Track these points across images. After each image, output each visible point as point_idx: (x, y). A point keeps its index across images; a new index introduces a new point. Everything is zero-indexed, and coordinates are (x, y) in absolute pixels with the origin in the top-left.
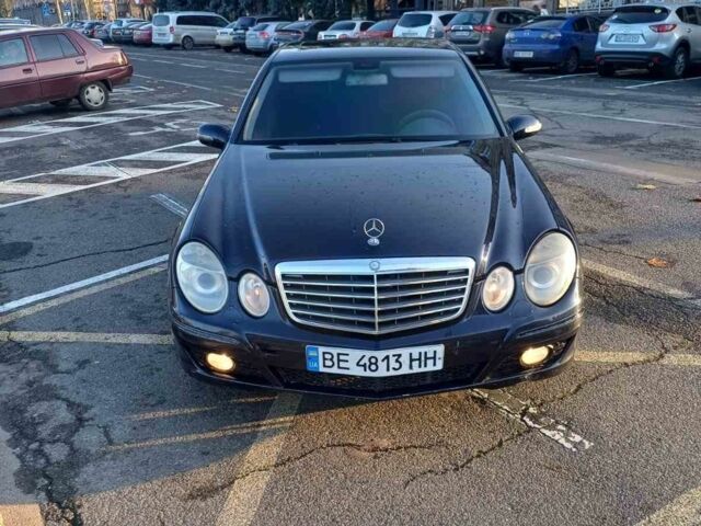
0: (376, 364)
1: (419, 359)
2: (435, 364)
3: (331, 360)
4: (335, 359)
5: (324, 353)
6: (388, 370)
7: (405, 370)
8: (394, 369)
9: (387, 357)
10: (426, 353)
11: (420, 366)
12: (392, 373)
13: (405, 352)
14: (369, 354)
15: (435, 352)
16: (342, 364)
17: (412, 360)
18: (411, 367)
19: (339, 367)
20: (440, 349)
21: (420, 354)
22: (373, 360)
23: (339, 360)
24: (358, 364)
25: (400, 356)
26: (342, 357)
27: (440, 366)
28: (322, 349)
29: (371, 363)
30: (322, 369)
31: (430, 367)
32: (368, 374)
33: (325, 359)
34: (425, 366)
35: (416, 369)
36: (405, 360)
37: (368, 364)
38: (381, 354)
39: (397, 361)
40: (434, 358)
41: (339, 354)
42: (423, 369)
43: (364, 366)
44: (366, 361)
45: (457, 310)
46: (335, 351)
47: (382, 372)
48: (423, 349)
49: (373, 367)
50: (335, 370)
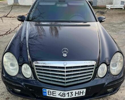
0: (65, 95)
1: (78, 93)
2: (83, 94)
3: (51, 93)
4: (52, 93)
5: (48, 91)
6: (68, 96)
7: (74, 96)
8: (70, 96)
9: (68, 93)
10: (80, 91)
11: (78, 95)
12: (70, 97)
13: (74, 91)
14: (62, 92)
15: (83, 91)
16: (54, 94)
17: (76, 93)
18: (75, 95)
19: (53, 95)
20: (85, 90)
21: (79, 92)
22: (64, 94)
23: (53, 93)
24: (59, 95)
25: (72, 92)
26: (54, 93)
27: (84, 94)
28: (47, 90)
29: (63, 95)
30: (47, 95)
31: (81, 95)
32: (62, 97)
33: (48, 93)
34: (80, 95)
35: (77, 96)
36: (74, 93)
37: (62, 95)
38: (66, 92)
39: (71, 94)
40: (83, 93)
41: (53, 92)
42: (79, 96)
43: (61, 95)
44: (61, 94)
45: (90, 77)
46: (52, 91)
47: (67, 97)
48: (79, 90)
49: (64, 96)
50: (52, 96)
